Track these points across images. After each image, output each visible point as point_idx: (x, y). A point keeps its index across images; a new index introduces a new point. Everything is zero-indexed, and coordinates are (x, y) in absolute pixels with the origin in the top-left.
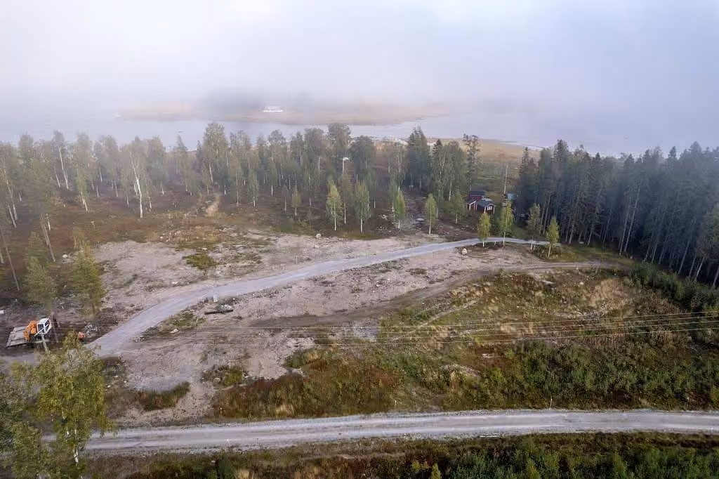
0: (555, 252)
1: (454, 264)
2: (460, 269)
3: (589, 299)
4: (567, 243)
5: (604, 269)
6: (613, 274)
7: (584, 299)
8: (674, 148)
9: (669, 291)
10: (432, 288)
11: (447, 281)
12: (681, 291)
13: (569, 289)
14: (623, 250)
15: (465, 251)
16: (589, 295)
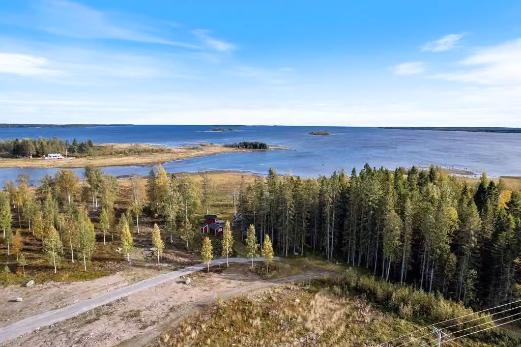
0: (273, 268)
1: (175, 297)
2: (179, 303)
3: (305, 319)
4: (284, 257)
5: (316, 280)
6: (324, 284)
7: (300, 319)
8: (354, 169)
9: (371, 296)
10: (141, 337)
11: (161, 323)
12: (380, 293)
13: (286, 310)
14: (330, 257)
15: (189, 280)
16: (304, 314)
